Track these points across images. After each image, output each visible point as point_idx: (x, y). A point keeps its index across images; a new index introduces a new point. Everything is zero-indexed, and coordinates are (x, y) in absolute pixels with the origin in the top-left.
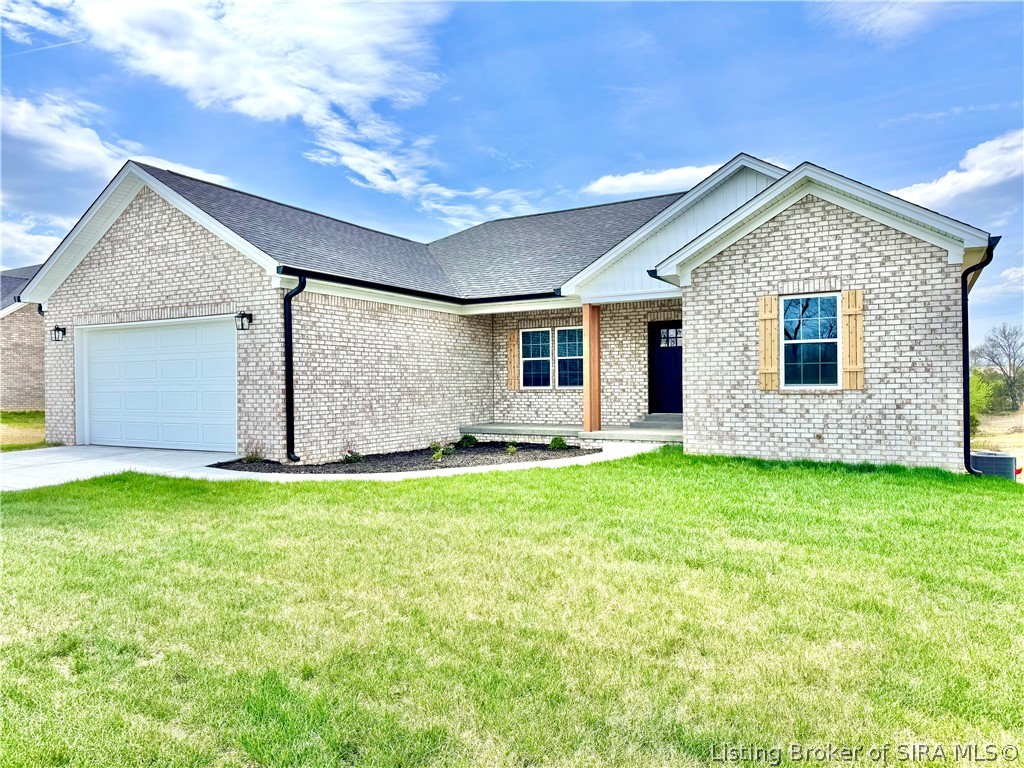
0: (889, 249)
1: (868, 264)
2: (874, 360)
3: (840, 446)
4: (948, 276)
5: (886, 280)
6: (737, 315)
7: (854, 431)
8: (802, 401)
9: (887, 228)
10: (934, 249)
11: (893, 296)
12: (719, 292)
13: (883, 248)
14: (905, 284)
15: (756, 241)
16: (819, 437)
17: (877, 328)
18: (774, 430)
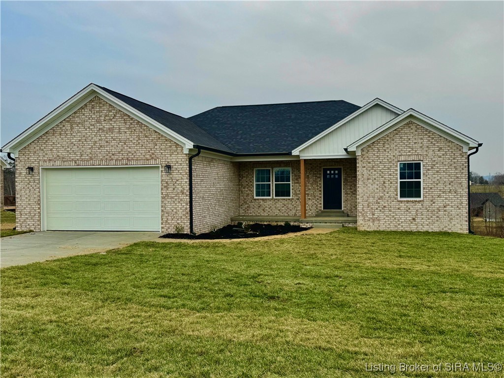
0: (441, 145)
1: (433, 150)
2: (435, 188)
3: (422, 223)
4: (463, 156)
5: (440, 157)
6: (380, 169)
7: (428, 217)
8: (407, 205)
9: (441, 136)
10: (458, 146)
11: (443, 164)
12: (373, 159)
13: (439, 144)
14: (447, 159)
15: (388, 138)
16: (414, 219)
17: (437, 176)
18: (396, 217)
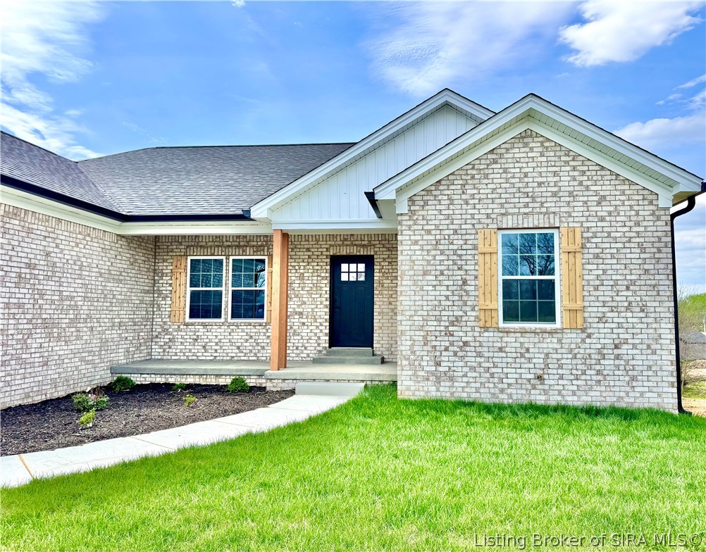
0: (606, 188)
1: (585, 202)
2: (593, 298)
3: (561, 388)
4: (658, 218)
5: (602, 219)
6: (455, 247)
7: (574, 372)
8: (522, 340)
10: (646, 192)
11: (609, 236)
12: (437, 222)
13: (599, 188)
14: (620, 224)
15: (474, 172)
16: (539, 378)
17: (595, 267)
18: (494, 370)
